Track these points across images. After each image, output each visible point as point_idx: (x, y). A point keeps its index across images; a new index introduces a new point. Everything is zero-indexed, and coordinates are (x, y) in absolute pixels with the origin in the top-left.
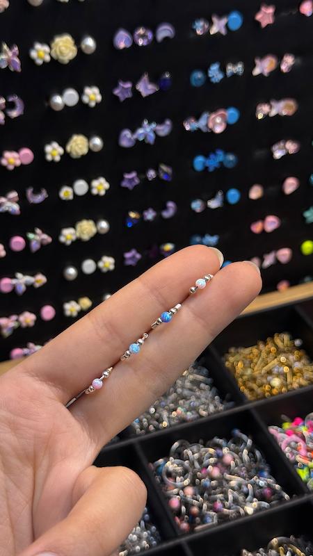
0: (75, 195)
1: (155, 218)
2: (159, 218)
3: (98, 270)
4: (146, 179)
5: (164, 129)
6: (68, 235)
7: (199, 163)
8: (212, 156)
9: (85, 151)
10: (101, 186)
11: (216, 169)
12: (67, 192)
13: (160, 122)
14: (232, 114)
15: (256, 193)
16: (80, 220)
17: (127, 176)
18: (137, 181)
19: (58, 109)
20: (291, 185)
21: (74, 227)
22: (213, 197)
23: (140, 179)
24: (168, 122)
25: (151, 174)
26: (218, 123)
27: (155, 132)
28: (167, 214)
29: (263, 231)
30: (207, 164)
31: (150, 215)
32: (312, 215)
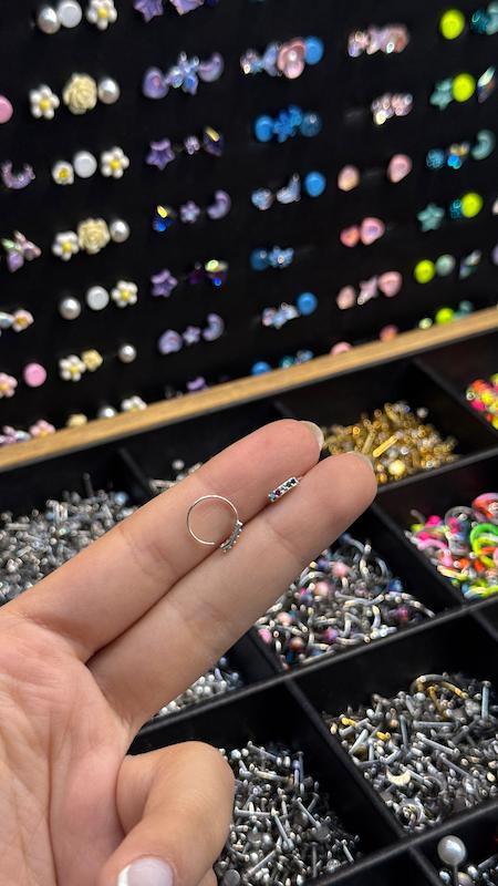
0: (76, 176)
1: (198, 217)
2: (204, 218)
3: (112, 303)
4: (185, 152)
5: (212, 71)
6: (66, 244)
7: (264, 126)
8: (283, 117)
9: (92, 103)
10: (116, 162)
11: (289, 138)
12: (64, 171)
13: (205, 58)
14: (313, 49)
15: (348, 180)
16: (84, 219)
17: (156, 147)
18: (171, 156)
19: (50, 31)
20: (399, 168)
21: (75, 230)
22: (285, 184)
23: (175, 152)
24: (217, 59)
25: (192, 144)
26: (291, 62)
27: (197, 74)
28: (217, 212)
29: (360, 243)
30: (276, 130)
31: (190, 213)
32: (430, 218)
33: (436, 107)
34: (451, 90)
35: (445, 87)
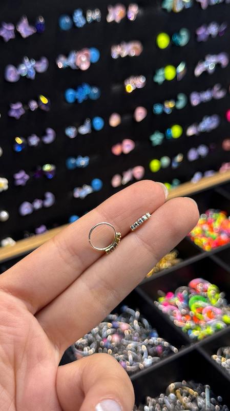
1: (39, 143)
2: (41, 143)
4: (30, 110)
5: (42, 66)
7: (70, 95)
8: (80, 90)
11: (84, 101)
13: (38, 60)
14: (94, 54)
15: (115, 121)
17: (14, 107)
18: (22, 112)
20: (140, 114)
22: (82, 123)
23: (25, 110)
24: (44, 60)
25: (33, 105)
26: (83, 62)
27: (35, 68)
28: (48, 139)
29: (122, 153)
30: (77, 97)
31: (34, 141)
32: (157, 138)
33: (156, 83)
34: (164, 75)
35: (161, 73)
